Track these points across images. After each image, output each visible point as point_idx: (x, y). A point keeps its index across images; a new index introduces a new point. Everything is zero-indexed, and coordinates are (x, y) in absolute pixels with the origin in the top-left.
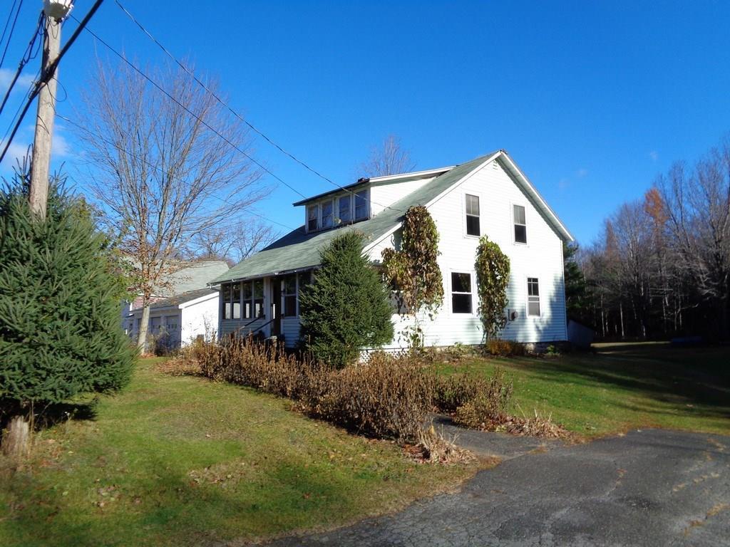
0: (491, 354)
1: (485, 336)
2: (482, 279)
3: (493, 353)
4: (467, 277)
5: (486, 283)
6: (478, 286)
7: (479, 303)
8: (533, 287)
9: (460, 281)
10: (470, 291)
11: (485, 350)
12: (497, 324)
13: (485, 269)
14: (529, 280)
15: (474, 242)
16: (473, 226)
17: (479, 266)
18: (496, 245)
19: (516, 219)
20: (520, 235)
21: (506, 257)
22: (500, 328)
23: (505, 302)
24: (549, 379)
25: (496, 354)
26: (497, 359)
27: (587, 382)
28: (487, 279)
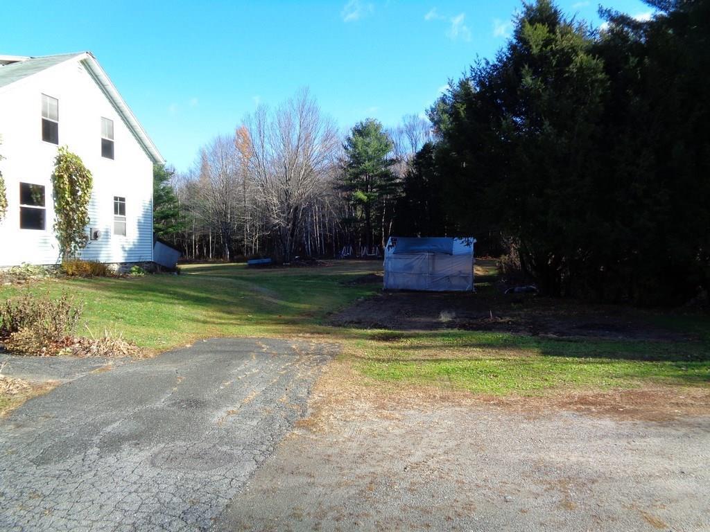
0: (68, 275)
1: (61, 256)
2: (58, 193)
3: (70, 272)
4: (41, 190)
5: (63, 197)
6: (55, 201)
7: (55, 220)
8: (120, 207)
9: (30, 194)
10: (43, 205)
11: (61, 272)
12: (76, 242)
13: (63, 183)
14: (116, 198)
15: (51, 150)
16: (50, 132)
17: (57, 178)
18: (77, 157)
19: (103, 132)
20: (107, 149)
21: (89, 171)
22: (80, 248)
23: (87, 220)
24: (128, 299)
25: (73, 275)
26: (74, 280)
27: (166, 300)
28: (65, 194)
